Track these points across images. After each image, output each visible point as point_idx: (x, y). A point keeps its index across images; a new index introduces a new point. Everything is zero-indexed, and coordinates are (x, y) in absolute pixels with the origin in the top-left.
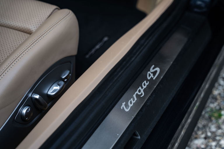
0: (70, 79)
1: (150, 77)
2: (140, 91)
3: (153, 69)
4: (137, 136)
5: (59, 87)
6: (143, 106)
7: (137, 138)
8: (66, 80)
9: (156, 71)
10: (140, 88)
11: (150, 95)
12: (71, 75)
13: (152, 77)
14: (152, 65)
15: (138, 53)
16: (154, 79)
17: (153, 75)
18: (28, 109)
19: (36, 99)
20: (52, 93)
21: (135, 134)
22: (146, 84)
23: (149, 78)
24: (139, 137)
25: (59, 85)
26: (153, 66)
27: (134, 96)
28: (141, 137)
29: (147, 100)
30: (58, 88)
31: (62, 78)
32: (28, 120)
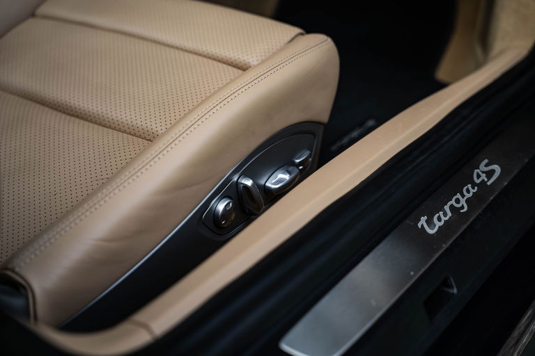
0: (308, 167)
1: (480, 179)
2: (458, 201)
3: (487, 165)
4: (451, 287)
5: (288, 175)
6: (465, 230)
7: (451, 291)
8: (301, 167)
9: (493, 172)
10: (458, 196)
11: (480, 211)
12: (312, 160)
13: (483, 180)
14: (484, 159)
15: (455, 131)
16: (489, 183)
17: (486, 177)
18: (229, 203)
19: (246, 187)
20: (273, 184)
21: (446, 284)
22: (472, 191)
23: (478, 181)
24: (455, 291)
25: (289, 173)
26: (486, 161)
27: (447, 208)
28: (458, 290)
29: (474, 220)
30: (287, 177)
31: (294, 162)
32: (226, 226)
